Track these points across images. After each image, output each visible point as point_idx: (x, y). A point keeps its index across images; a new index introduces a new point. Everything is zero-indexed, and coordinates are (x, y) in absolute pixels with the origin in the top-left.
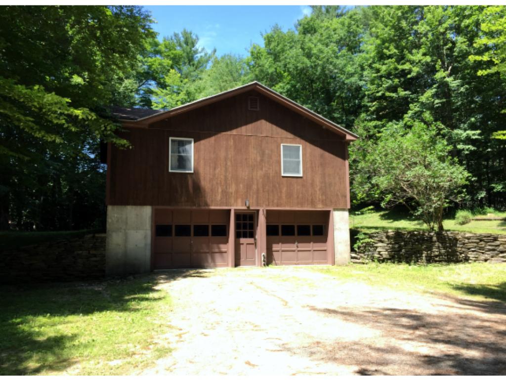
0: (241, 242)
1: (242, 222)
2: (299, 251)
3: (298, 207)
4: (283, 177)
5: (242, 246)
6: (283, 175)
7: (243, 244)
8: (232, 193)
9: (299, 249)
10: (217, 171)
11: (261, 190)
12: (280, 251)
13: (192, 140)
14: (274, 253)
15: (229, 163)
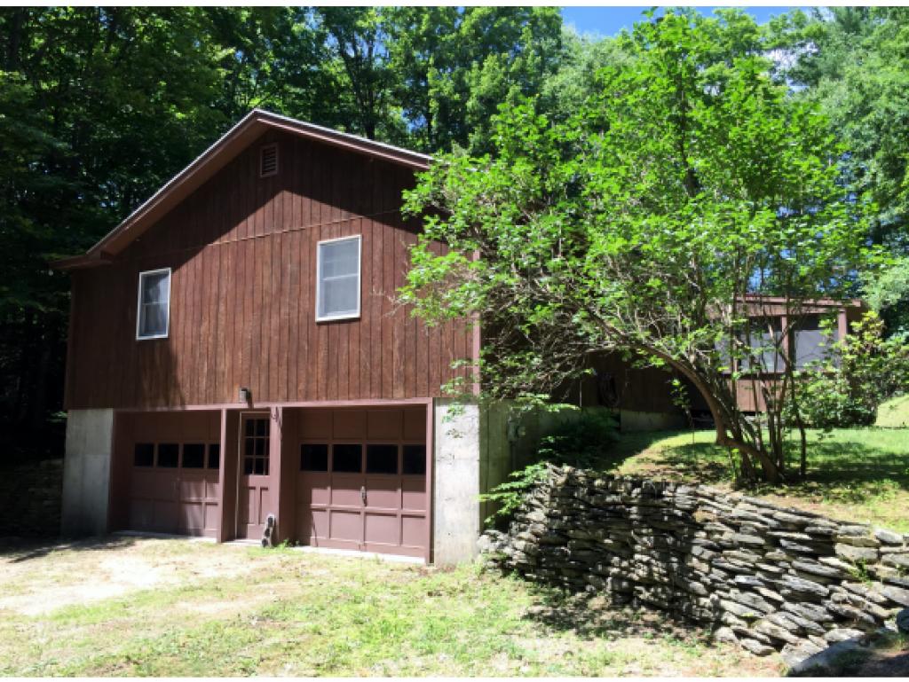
0: (251, 484)
1: (255, 437)
2: (367, 514)
3: (349, 399)
4: (320, 324)
5: (252, 492)
6: (318, 319)
7: (254, 488)
8: (224, 374)
9: (368, 508)
10: (204, 328)
11: (274, 360)
12: (329, 510)
13: (169, 269)
14: (315, 514)
15: (222, 308)
